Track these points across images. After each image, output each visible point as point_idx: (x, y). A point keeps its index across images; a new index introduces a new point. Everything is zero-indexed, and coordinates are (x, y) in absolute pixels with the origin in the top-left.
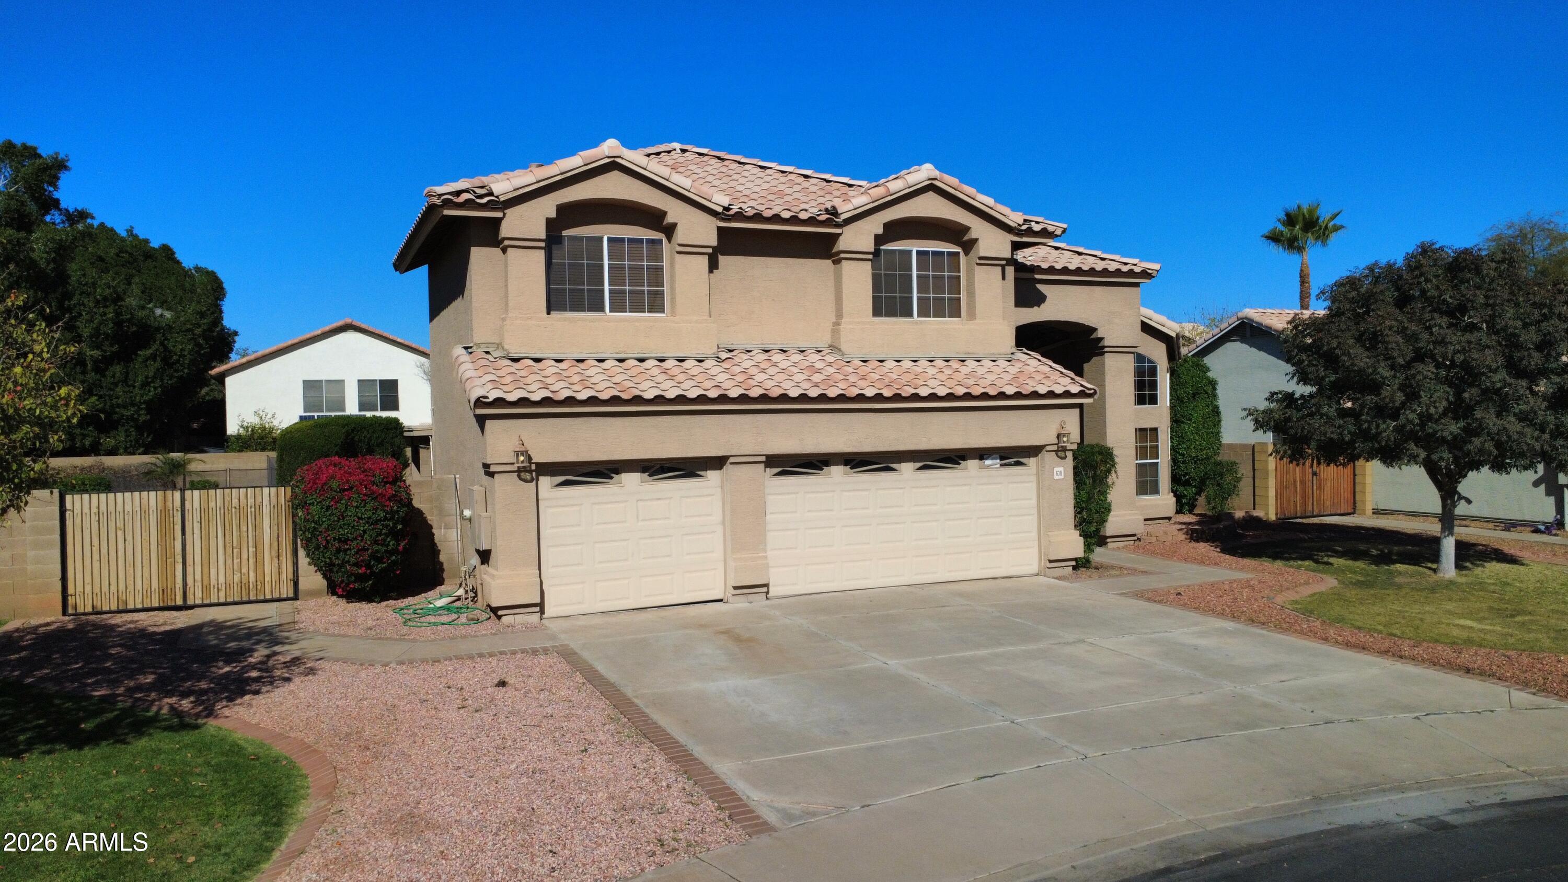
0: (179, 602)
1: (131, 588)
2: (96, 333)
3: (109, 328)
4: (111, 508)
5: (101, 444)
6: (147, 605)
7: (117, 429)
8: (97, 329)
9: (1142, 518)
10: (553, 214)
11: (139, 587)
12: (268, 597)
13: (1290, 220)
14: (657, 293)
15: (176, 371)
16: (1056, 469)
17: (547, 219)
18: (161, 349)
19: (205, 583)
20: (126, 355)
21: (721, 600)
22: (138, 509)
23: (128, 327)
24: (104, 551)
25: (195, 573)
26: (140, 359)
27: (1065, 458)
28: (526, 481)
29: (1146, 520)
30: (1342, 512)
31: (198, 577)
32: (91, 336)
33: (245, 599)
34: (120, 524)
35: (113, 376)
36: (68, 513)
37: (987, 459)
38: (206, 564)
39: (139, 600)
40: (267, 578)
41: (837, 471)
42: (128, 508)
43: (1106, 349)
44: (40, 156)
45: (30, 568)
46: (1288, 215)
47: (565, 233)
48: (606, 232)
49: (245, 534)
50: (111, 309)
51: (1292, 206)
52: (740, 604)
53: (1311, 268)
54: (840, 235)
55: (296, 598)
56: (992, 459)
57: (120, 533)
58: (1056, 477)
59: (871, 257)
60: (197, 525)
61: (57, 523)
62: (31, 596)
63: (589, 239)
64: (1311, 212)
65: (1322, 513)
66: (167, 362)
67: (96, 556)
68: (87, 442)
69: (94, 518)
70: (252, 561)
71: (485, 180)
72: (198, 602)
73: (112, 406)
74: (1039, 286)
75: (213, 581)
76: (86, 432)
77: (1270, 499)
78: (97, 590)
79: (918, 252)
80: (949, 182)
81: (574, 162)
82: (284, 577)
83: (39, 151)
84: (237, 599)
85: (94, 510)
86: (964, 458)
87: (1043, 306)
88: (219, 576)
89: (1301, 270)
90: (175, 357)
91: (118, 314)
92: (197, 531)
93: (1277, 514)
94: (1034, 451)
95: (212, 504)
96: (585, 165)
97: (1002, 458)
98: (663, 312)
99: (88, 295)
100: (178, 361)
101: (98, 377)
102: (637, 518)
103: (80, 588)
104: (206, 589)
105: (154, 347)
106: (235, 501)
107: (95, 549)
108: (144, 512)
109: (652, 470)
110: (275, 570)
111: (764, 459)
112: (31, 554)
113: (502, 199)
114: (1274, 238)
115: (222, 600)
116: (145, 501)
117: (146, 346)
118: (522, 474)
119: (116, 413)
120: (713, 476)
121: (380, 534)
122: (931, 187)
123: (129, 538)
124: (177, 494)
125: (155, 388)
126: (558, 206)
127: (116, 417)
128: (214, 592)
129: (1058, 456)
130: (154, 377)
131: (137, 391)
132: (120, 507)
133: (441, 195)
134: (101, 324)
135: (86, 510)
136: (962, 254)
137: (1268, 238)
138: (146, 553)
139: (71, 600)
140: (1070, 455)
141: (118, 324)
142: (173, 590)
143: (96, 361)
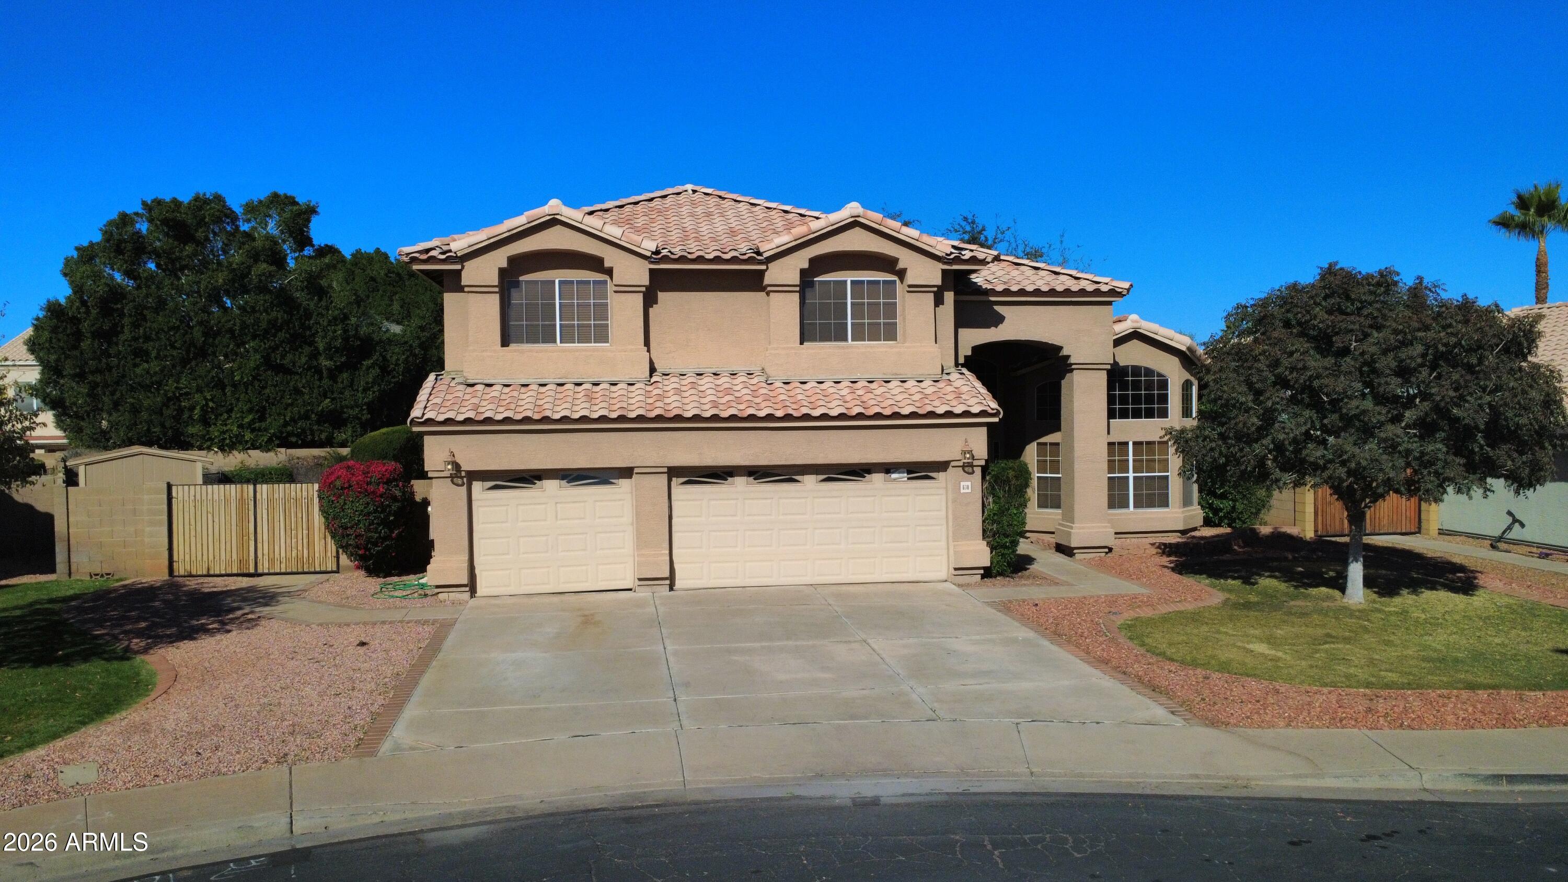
0: (252, 571)
1: (217, 558)
2: (329, 347)
3: (338, 343)
4: (204, 497)
5: (334, 438)
6: (229, 572)
7: (346, 426)
8: (329, 344)
9: (1113, 531)
10: (504, 264)
11: (223, 557)
12: (318, 569)
13: (1523, 203)
14: (601, 325)
15: (394, 377)
16: (962, 484)
17: (499, 268)
18: (381, 358)
19: (271, 556)
20: (352, 366)
21: (630, 590)
22: (223, 498)
23: (354, 342)
24: (199, 529)
25: (264, 548)
26: (364, 368)
27: (973, 472)
28: (458, 485)
29: (1116, 533)
30: (1404, 531)
31: (266, 552)
32: (325, 350)
33: (300, 570)
34: (210, 509)
35: (342, 382)
36: (174, 500)
37: (893, 473)
38: (271, 542)
39: (223, 567)
40: (317, 555)
41: (740, 482)
42: (216, 497)
43: (1073, 367)
44: (298, 204)
45: (147, 540)
46: (1520, 197)
47: (521, 278)
48: (557, 276)
49: (300, 519)
50: (340, 327)
51: (1526, 187)
52: (643, 593)
53: (1549, 255)
54: (766, 270)
55: (337, 572)
56: (899, 473)
57: (210, 516)
58: (962, 491)
59: (798, 289)
60: (265, 512)
61: (165, 507)
62: (148, 561)
63: (544, 283)
64: (1549, 193)
65: (1377, 531)
66: (385, 370)
67: (193, 533)
68: (323, 436)
69: (192, 504)
70: (305, 541)
71: (446, 240)
72: (266, 571)
73: (342, 407)
74: (996, 308)
75: (277, 555)
76: (322, 428)
77: (1307, 515)
78: (193, 558)
79: (852, 282)
80: (873, 217)
81: (519, 221)
82: (329, 554)
83: (297, 200)
84: (294, 570)
85: (192, 498)
86: (869, 472)
87: (1000, 326)
88: (281, 550)
89: (1538, 259)
90: (392, 366)
91: (345, 331)
92: (265, 516)
93: (1316, 531)
94: (942, 466)
95: (276, 496)
96: (529, 223)
97: (909, 472)
98: (608, 342)
99: (323, 315)
100: (394, 369)
101: (331, 382)
102: (556, 517)
103: (181, 557)
104: (272, 561)
105: (375, 357)
106: (293, 494)
107: (193, 527)
108: (227, 501)
109: (570, 478)
110: (322, 549)
111: (665, 470)
112: (148, 529)
113: (459, 254)
114: (1504, 223)
115: (283, 570)
116: (228, 493)
117: (368, 357)
118: (455, 479)
119: (345, 413)
120: (624, 483)
121: (373, 523)
122: (854, 224)
123: (216, 520)
124: (251, 487)
125: (374, 392)
126: (509, 258)
127: (345, 416)
128: (277, 563)
129: (964, 471)
130: (374, 383)
131: (360, 395)
132: (210, 497)
133: (408, 254)
134: (332, 339)
135: (186, 498)
136: (898, 282)
137: (1497, 223)
138: (228, 532)
139: (175, 565)
140: (978, 471)
141: (346, 339)
142: (248, 561)
143: (329, 370)
